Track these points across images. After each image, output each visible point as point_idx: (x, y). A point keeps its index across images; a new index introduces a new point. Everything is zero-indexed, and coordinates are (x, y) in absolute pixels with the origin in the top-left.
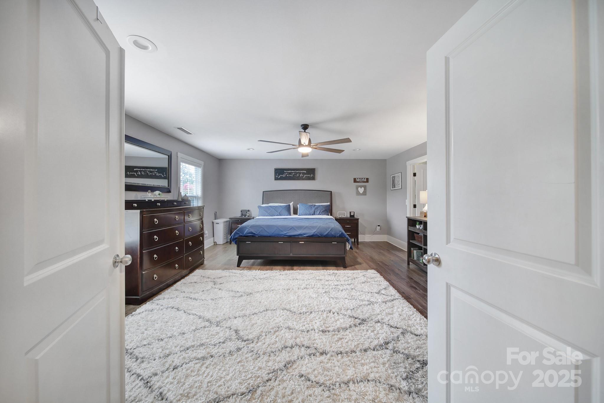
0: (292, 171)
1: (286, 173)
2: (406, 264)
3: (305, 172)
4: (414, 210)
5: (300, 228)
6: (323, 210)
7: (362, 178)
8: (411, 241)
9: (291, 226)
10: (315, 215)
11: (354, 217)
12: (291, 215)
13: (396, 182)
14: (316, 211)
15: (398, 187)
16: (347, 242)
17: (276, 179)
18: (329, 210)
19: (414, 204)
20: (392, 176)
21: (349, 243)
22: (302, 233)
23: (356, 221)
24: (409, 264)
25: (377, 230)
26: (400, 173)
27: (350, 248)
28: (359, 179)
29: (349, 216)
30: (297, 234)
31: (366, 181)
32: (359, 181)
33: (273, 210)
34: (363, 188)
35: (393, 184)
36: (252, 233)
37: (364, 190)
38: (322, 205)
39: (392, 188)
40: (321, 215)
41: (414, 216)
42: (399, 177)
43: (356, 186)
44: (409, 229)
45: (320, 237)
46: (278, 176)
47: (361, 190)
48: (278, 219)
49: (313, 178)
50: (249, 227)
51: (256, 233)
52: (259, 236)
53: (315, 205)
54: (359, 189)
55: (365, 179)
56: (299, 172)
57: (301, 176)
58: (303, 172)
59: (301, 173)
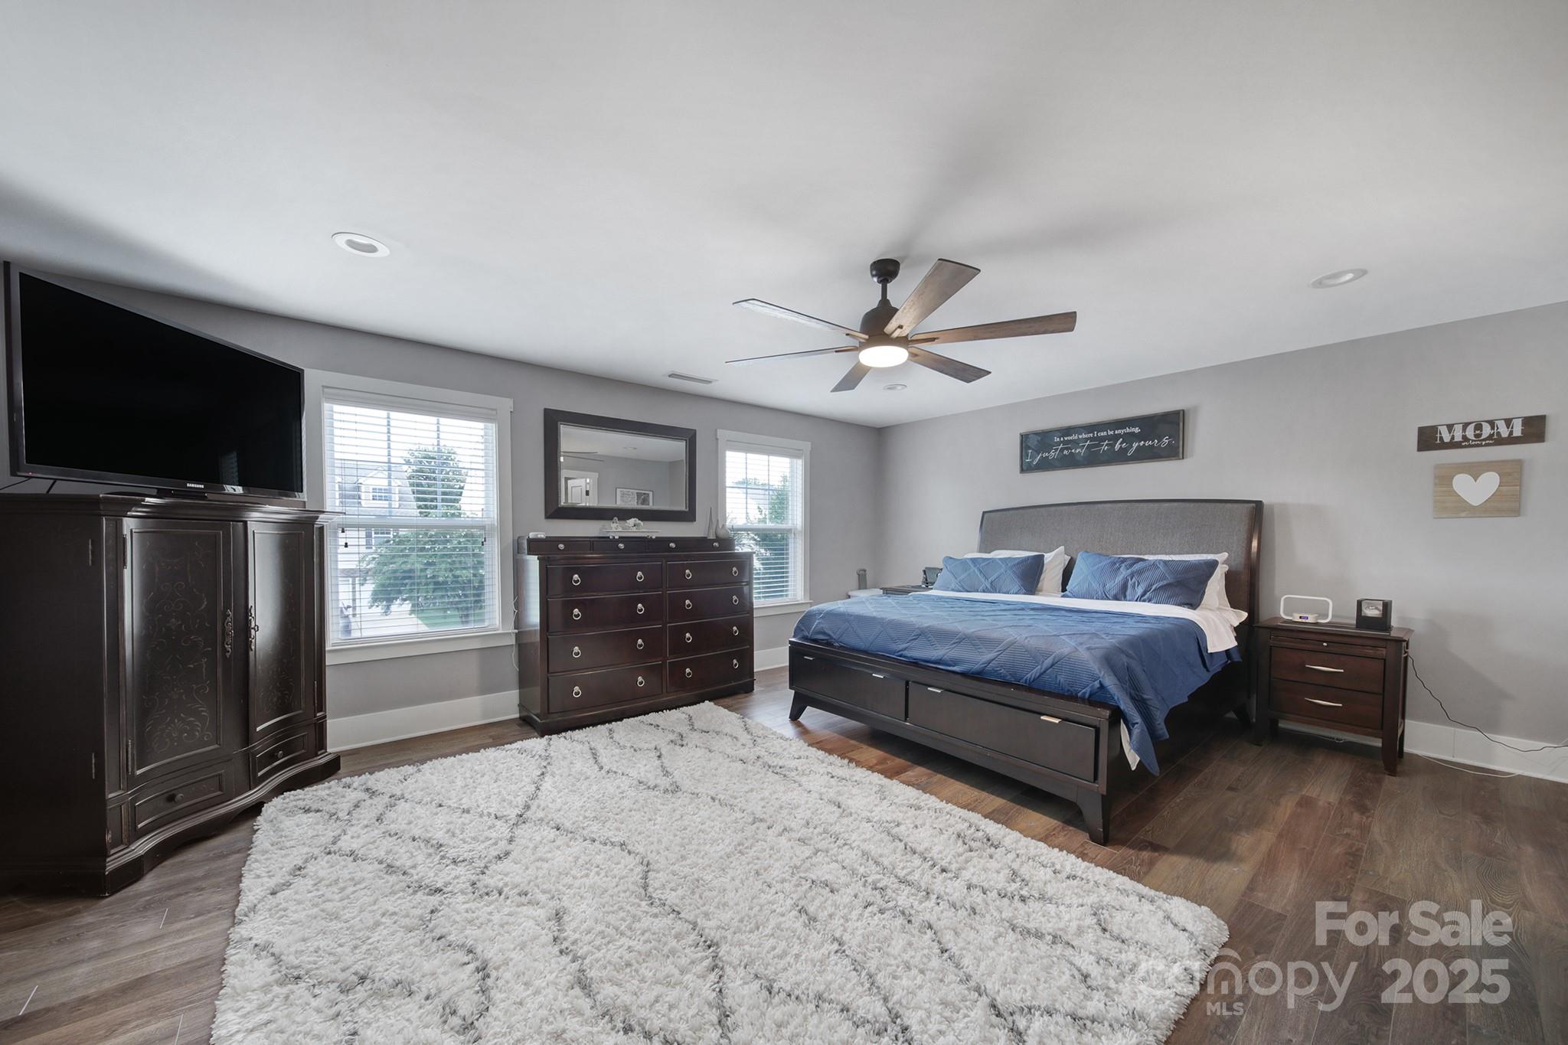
0: (1083, 436)
1: (1061, 446)
3: (1137, 430)
6: (1165, 582)
7: (1491, 424)
10: (1125, 598)
11: (1390, 628)
12: (1034, 594)
14: (1131, 583)
17: (1025, 468)
23: (1382, 651)
28: (1458, 429)
31: (1517, 434)
32: (1459, 440)
33: (977, 571)
34: (1492, 478)
37: (1502, 485)
38: (1165, 562)
40: (1150, 601)
43: (1440, 467)
46: (1034, 455)
47: (1477, 489)
49: (1174, 452)
53: (1138, 560)
54: (1462, 480)
55: (1517, 424)
56: (1112, 433)
57: (1117, 447)
58: (1128, 430)
59: (1119, 436)
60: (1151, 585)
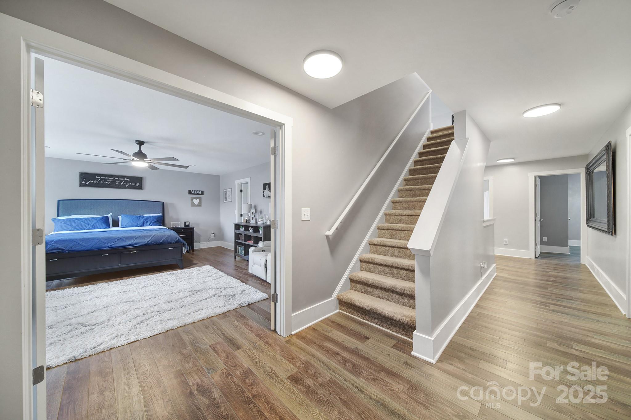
0: (109, 178)
1: (99, 179)
2: (234, 259)
3: (129, 180)
4: (241, 218)
5: (131, 238)
6: (154, 221)
7: (198, 191)
8: (237, 241)
9: (118, 237)
10: (144, 226)
11: (189, 227)
12: (110, 228)
13: (228, 196)
14: (145, 222)
15: (229, 200)
16: (183, 247)
17: (81, 185)
18: (161, 221)
19: (241, 213)
20: (224, 190)
21: (185, 247)
22: (133, 243)
23: (191, 230)
24: (235, 258)
25: (212, 237)
26: (231, 189)
27: (186, 252)
28: (194, 191)
29: (183, 226)
30: (127, 245)
31: (201, 193)
32: (194, 193)
33: (82, 223)
34: (198, 200)
35: (225, 197)
36: (60, 249)
37: (199, 201)
38: (152, 216)
39: (225, 200)
40: (151, 226)
41: (241, 222)
42: (230, 191)
43: (191, 198)
44: (236, 232)
45: (155, 245)
46: (86, 181)
47: (196, 202)
48: (91, 232)
49: (140, 188)
50: (53, 242)
51: (64, 248)
52: (70, 252)
53: (144, 216)
54: (194, 200)
55: (201, 191)
56: (120, 179)
57: (122, 183)
58: (126, 179)
59: (123, 180)
60: (151, 222)
